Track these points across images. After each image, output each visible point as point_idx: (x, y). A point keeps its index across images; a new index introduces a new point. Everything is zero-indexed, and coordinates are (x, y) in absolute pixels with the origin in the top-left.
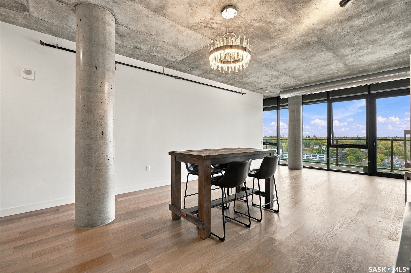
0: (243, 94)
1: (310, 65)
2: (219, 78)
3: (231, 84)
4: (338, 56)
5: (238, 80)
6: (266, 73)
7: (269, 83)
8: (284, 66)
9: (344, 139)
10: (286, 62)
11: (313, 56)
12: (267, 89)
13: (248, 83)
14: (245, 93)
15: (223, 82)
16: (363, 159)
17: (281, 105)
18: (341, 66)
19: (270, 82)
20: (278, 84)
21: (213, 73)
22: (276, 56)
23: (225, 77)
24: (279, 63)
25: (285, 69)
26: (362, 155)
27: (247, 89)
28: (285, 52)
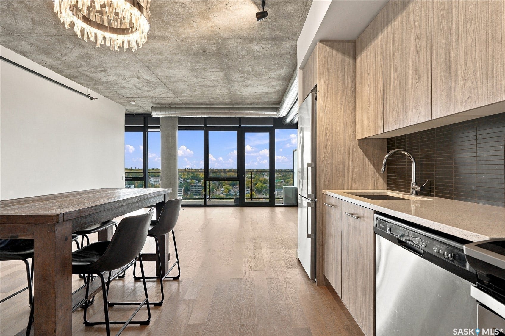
0: (92, 98)
1: (198, 81)
2: (43, 57)
3: (69, 77)
4: (227, 79)
5: (88, 73)
6: (139, 75)
7: (139, 91)
8: (167, 72)
9: (199, 171)
10: (171, 67)
11: (205, 70)
12: (132, 99)
13: (104, 83)
14: (97, 98)
15: (51, 67)
16: (215, 190)
17: (149, 126)
18: (225, 92)
19: (140, 89)
20: (152, 95)
21: (32, 42)
22: (160, 53)
23: (59, 59)
24: (162, 65)
25: (168, 77)
26: (214, 187)
27: (100, 93)
28: (175, 51)
